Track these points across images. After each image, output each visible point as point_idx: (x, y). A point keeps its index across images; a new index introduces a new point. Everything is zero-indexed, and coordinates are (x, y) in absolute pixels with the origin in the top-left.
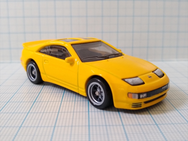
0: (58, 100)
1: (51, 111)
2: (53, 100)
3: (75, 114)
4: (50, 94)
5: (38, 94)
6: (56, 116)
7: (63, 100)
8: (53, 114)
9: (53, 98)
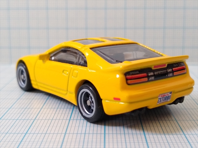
0: (65, 118)
1: (56, 132)
2: (58, 118)
3: (87, 135)
4: (55, 109)
5: (39, 109)
6: (62, 138)
7: (72, 118)
8: (59, 136)
9: (59, 115)
